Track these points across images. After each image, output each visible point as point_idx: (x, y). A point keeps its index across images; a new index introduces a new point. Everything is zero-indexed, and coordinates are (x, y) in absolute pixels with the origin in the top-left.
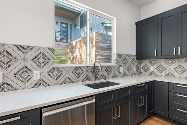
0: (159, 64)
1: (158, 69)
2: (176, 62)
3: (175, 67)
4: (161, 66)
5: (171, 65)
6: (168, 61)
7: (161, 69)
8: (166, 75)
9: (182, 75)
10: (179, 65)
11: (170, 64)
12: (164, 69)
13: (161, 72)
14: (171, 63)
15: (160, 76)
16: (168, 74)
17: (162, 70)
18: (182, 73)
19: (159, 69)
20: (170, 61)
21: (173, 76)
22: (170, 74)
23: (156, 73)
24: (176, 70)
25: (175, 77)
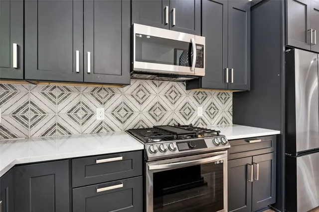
0: (24, 100)
1: (18, 115)
2: (74, 95)
3: (69, 108)
4: (30, 105)
5: (60, 102)
6: (52, 90)
7: (30, 115)
8: (46, 133)
9: (85, 127)
10: (80, 103)
11: (57, 101)
12: (39, 115)
13: (30, 124)
14: (60, 96)
15: (28, 138)
16: (52, 127)
17: (32, 120)
18: (85, 121)
19: (24, 117)
20: (56, 92)
21: (64, 132)
22: (57, 127)
23: (14, 131)
24: (72, 114)
25: (70, 134)
